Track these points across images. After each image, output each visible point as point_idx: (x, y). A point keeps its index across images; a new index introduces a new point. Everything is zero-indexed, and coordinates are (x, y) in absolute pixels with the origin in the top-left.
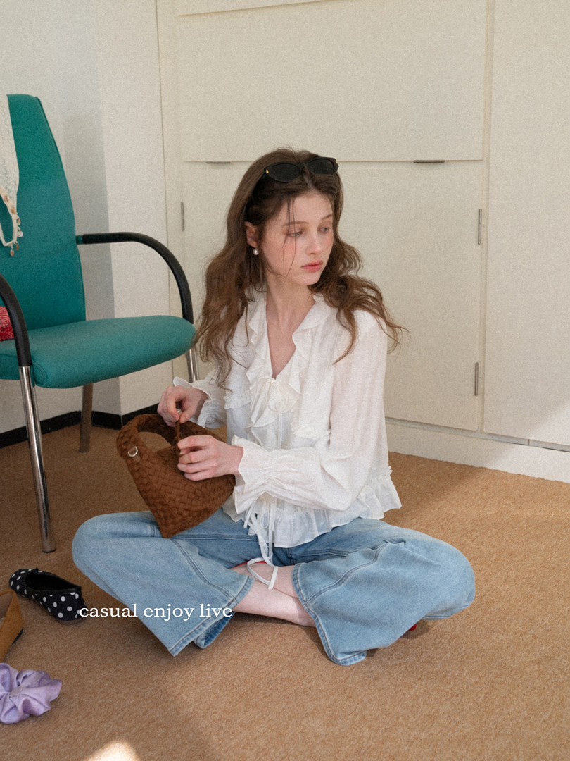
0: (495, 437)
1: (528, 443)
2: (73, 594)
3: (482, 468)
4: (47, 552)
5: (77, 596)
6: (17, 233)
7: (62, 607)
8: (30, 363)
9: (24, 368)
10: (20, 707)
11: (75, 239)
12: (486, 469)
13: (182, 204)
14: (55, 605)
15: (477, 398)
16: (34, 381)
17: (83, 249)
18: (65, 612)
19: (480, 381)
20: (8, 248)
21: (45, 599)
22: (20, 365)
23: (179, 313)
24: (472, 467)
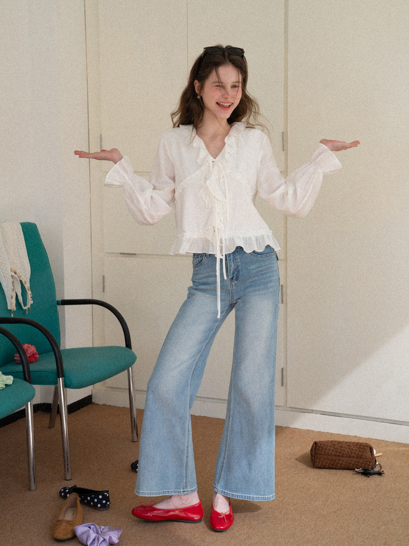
0: (294, 409)
1: (312, 411)
2: (105, 494)
3: (287, 427)
4: (68, 480)
5: (108, 495)
6: (30, 302)
7: (100, 501)
8: (63, 376)
9: (61, 379)
10: (108, 540)
11: (56, 302)
12: (289, 427)
13: (104, 277)
14: (96, 500)
15: (283, 387)
16: (66, 386)
17: (59, 307)
18: (101, 503)
19: (284, 378)
20: (26, 310)
21: (89, 498)
22: (59, 377)
23: (123, 344)
24: (281, 427)
